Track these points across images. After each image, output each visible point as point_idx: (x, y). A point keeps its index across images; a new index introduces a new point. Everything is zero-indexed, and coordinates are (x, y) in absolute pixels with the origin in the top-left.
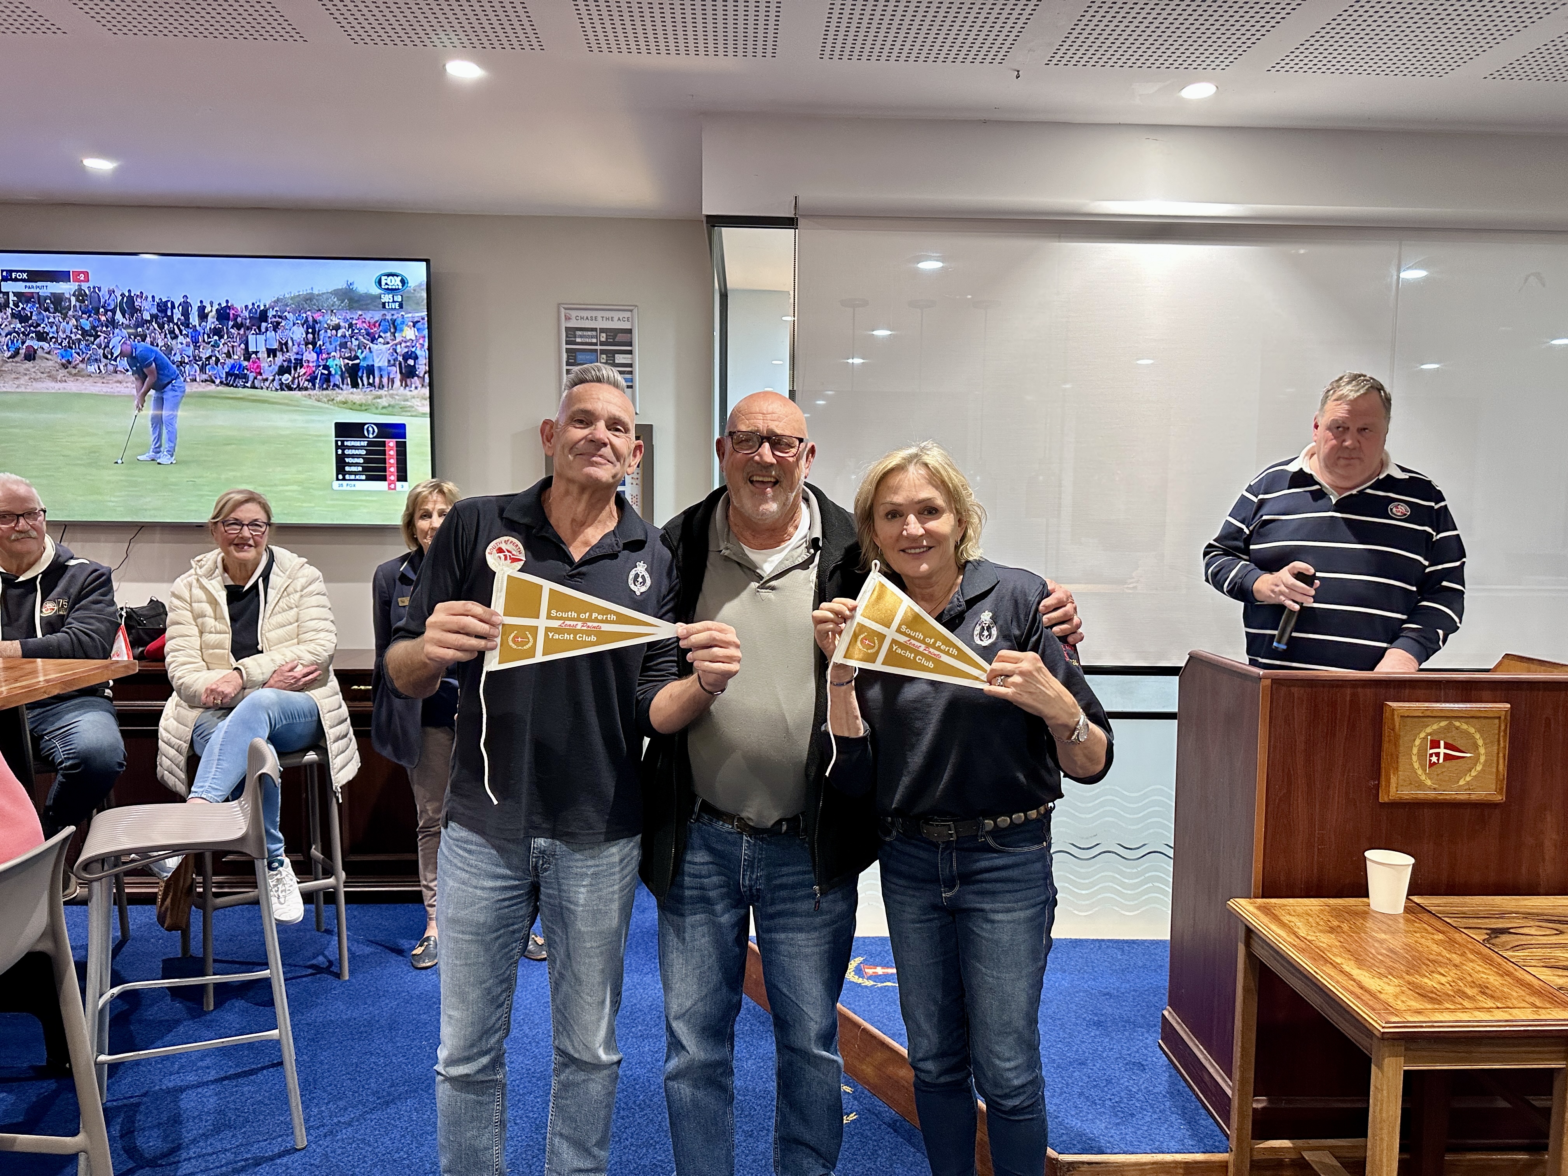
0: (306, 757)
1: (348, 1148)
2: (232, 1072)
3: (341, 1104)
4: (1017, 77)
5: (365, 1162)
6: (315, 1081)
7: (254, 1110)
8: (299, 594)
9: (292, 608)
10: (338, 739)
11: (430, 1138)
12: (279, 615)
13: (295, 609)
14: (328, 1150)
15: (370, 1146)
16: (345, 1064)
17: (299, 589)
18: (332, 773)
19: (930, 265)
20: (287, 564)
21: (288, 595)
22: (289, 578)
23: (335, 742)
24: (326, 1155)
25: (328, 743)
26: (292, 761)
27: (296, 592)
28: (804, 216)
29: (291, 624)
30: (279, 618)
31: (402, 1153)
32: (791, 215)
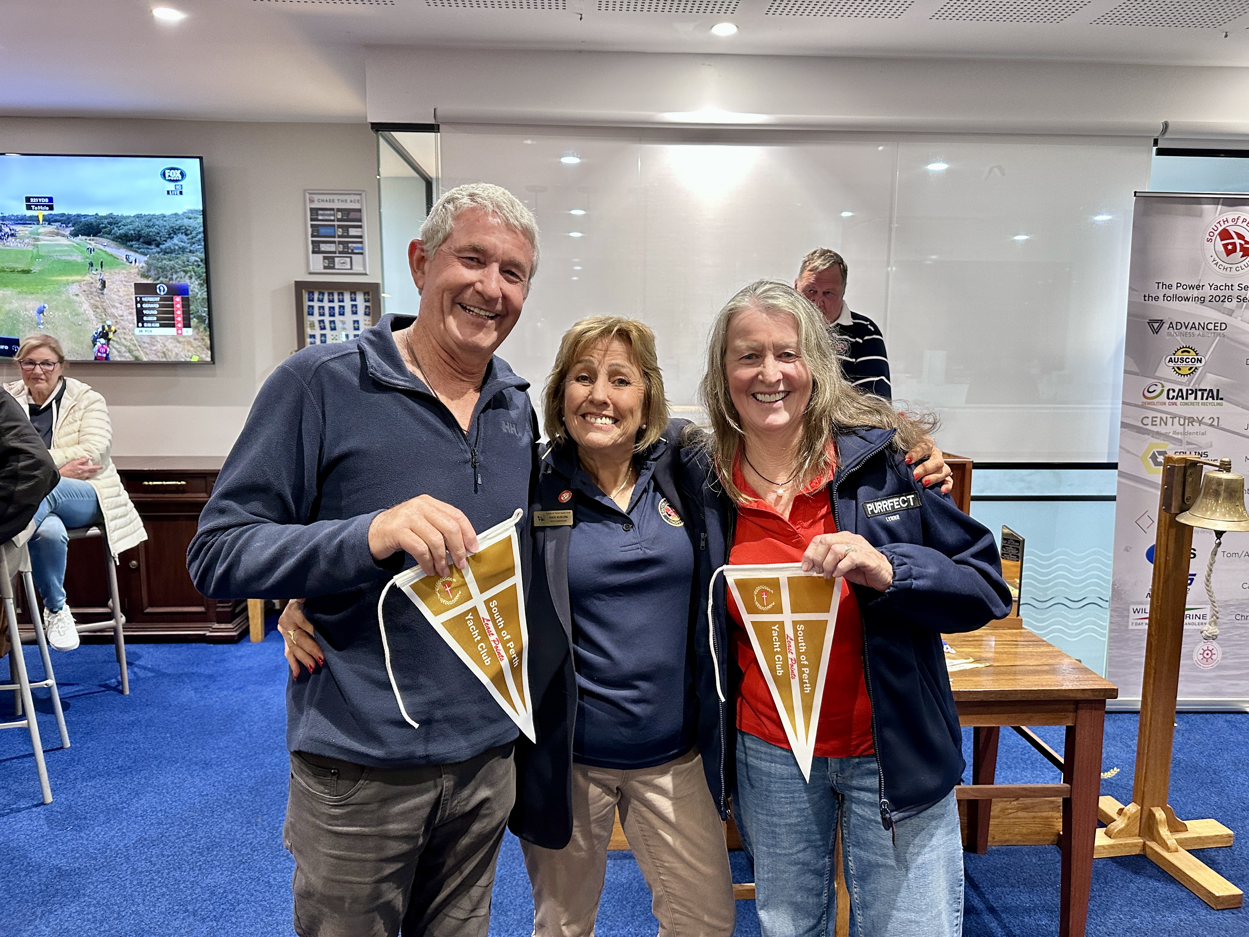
0: (89, 532)
1: (87, 802)
2: (22, 754)
3: (93, 774)
4: (581, 19)
5: (96, 810)
6: (79, 760)
7: (28, 778)
8: (83, 411)
9: (76, 421)
10: (115, 518)
11: (148, 795)
12: (67, 427)
13: (79, 422)
14: (73, 803)
15: (103, 799)
16: (105, 748)
17: (82, 407)
18: (110, 543)
19: (571, 160)
20: (76, 391)
21: (74, 412)
22: (76, 400)
23: (112, 520)
24: (70, 807)
25: (106, 521)
26: (79, 534)
27: (80, 409)
28: (443, 123)
29: (75, 432)
30: (67, 429)
31: (124, 805)
32: (432, 121)
